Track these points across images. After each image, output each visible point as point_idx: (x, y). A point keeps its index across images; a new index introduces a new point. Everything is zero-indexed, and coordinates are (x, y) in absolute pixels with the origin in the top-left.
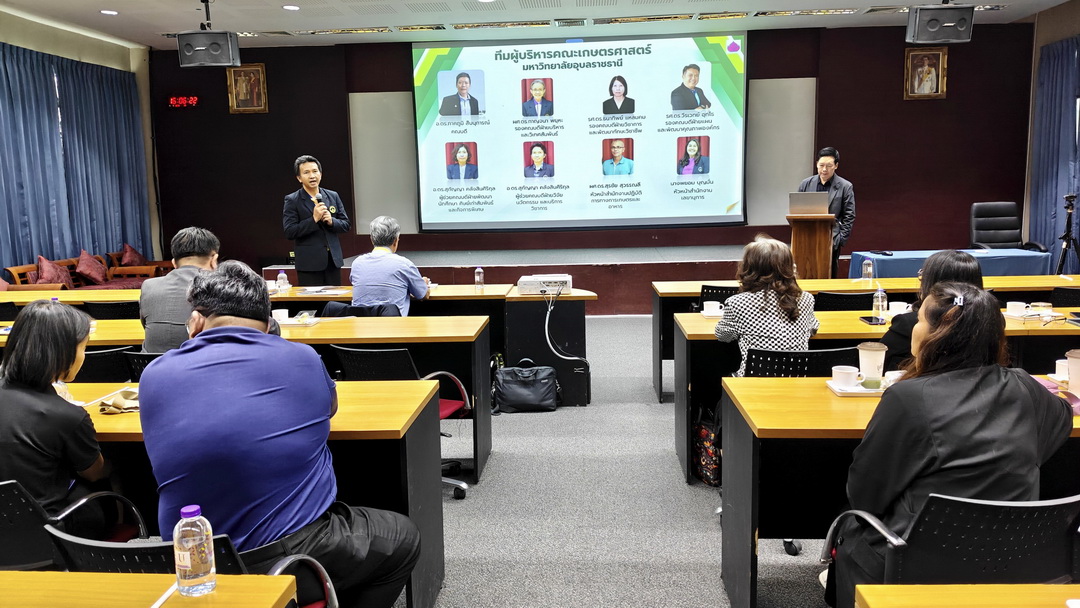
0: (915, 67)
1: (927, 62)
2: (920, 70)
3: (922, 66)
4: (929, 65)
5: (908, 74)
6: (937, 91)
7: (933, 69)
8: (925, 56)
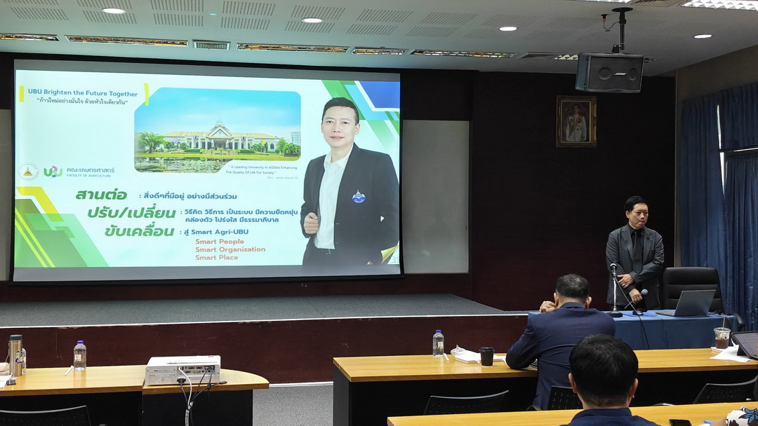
0: (566, 115)
1: (577, 110)
2: (570, 118)
3: (572, 114)
4: (579, 114)
5: (559, 121)
6: (588, 140)
7: (583, 118)
8: (576, 104)
